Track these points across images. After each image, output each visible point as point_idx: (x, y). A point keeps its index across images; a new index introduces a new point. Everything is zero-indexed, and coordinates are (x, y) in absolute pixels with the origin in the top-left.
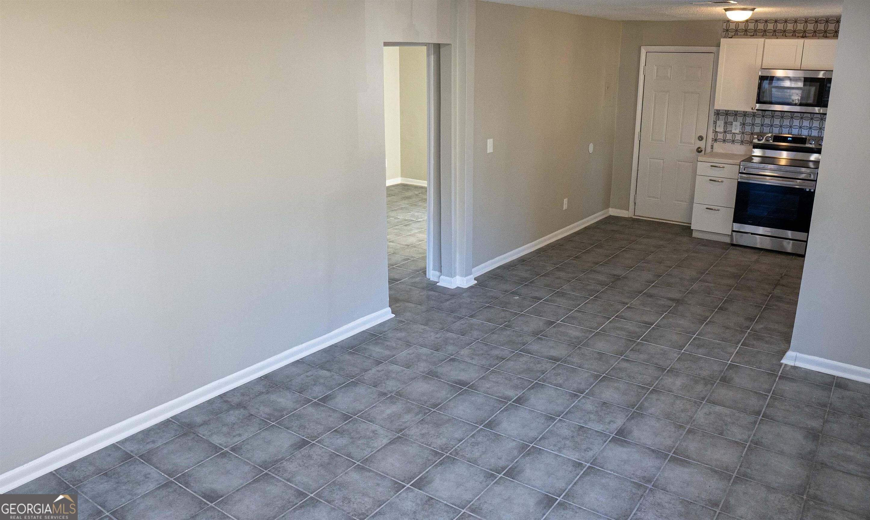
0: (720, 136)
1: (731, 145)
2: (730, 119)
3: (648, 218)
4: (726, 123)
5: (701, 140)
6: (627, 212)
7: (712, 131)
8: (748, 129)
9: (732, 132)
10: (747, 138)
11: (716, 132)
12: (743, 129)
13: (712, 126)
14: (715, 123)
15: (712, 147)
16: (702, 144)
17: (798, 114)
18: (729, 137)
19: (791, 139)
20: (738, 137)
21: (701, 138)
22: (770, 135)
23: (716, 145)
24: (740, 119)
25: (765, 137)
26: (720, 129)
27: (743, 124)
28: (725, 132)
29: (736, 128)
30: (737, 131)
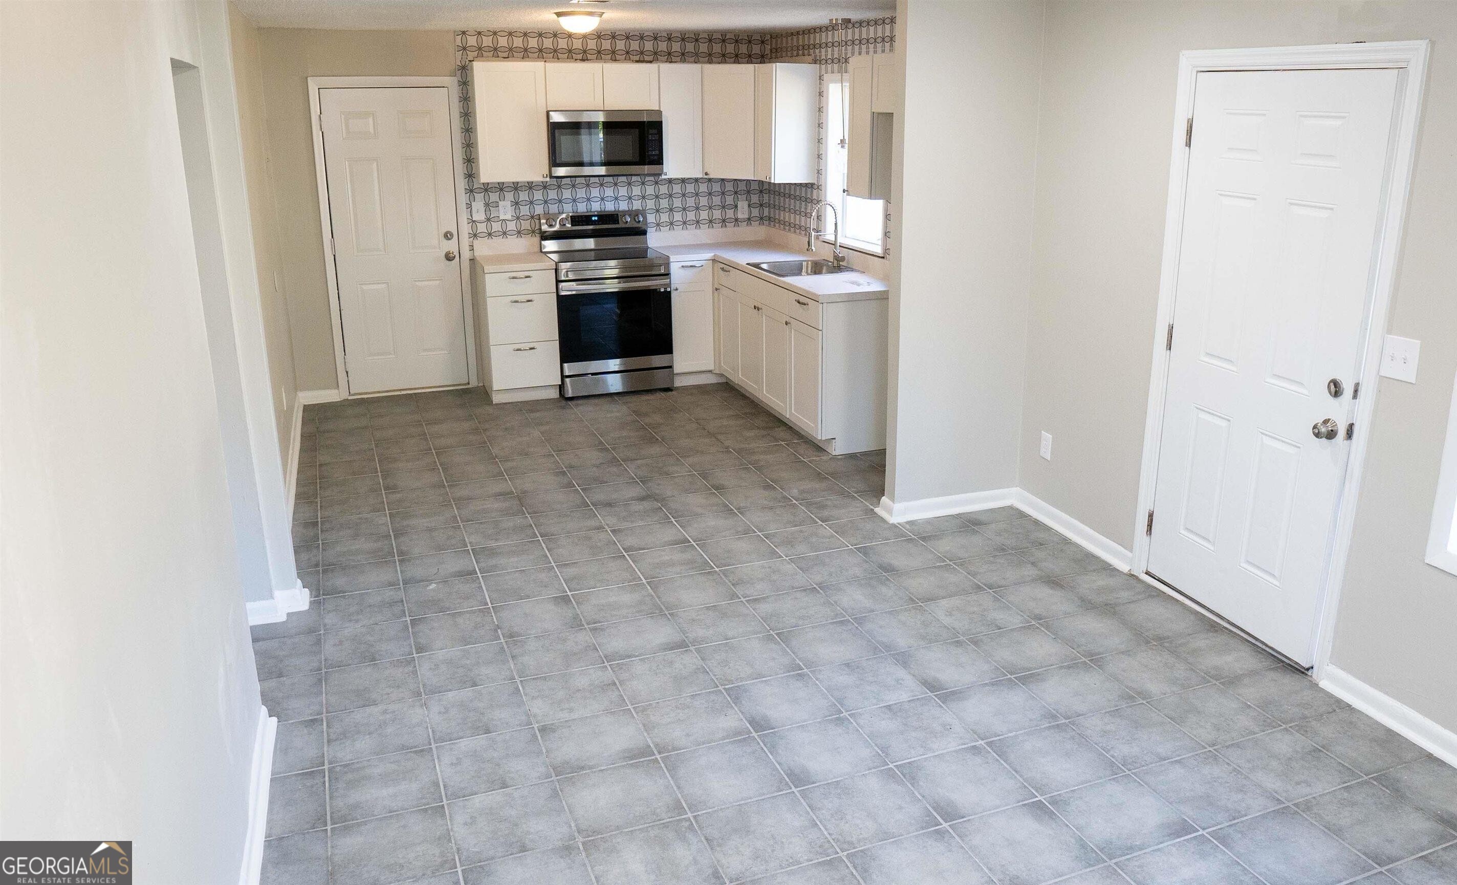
0: (482, 228)
1: (504, 240)
2: (494, 197)
3: (379, 392)
4: (487, 205)
5: (450, 239)
6: (336, 391)
7: (466, 221)
8: (525, 210)
9: (501, 218)
10: (526, 225)
11: (474, 221)
12: (517, 211)
13: (465, 213)
14: (469, 206)
15: (472, 248)
16: (452, 246)
17: (596, 178)
18: (496, 227)
19: (596, 218)
20: (512, 226)
21: (448, 236)
22: (564, 216)
23: (477, 243)
24: (510, 196)
25: (559, 219)
26: (479, 216)
27: (516, 204)
28: (488, 220)
29: (505, 211)
30: (509, 217)
